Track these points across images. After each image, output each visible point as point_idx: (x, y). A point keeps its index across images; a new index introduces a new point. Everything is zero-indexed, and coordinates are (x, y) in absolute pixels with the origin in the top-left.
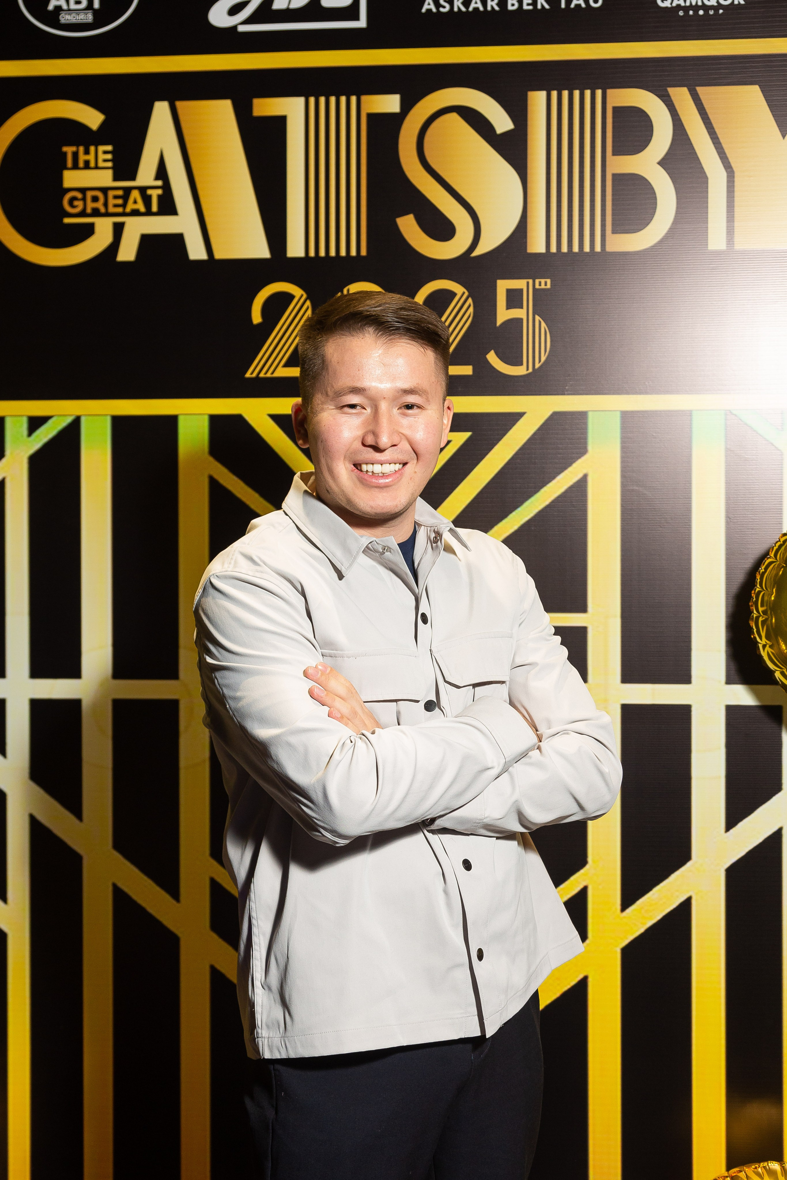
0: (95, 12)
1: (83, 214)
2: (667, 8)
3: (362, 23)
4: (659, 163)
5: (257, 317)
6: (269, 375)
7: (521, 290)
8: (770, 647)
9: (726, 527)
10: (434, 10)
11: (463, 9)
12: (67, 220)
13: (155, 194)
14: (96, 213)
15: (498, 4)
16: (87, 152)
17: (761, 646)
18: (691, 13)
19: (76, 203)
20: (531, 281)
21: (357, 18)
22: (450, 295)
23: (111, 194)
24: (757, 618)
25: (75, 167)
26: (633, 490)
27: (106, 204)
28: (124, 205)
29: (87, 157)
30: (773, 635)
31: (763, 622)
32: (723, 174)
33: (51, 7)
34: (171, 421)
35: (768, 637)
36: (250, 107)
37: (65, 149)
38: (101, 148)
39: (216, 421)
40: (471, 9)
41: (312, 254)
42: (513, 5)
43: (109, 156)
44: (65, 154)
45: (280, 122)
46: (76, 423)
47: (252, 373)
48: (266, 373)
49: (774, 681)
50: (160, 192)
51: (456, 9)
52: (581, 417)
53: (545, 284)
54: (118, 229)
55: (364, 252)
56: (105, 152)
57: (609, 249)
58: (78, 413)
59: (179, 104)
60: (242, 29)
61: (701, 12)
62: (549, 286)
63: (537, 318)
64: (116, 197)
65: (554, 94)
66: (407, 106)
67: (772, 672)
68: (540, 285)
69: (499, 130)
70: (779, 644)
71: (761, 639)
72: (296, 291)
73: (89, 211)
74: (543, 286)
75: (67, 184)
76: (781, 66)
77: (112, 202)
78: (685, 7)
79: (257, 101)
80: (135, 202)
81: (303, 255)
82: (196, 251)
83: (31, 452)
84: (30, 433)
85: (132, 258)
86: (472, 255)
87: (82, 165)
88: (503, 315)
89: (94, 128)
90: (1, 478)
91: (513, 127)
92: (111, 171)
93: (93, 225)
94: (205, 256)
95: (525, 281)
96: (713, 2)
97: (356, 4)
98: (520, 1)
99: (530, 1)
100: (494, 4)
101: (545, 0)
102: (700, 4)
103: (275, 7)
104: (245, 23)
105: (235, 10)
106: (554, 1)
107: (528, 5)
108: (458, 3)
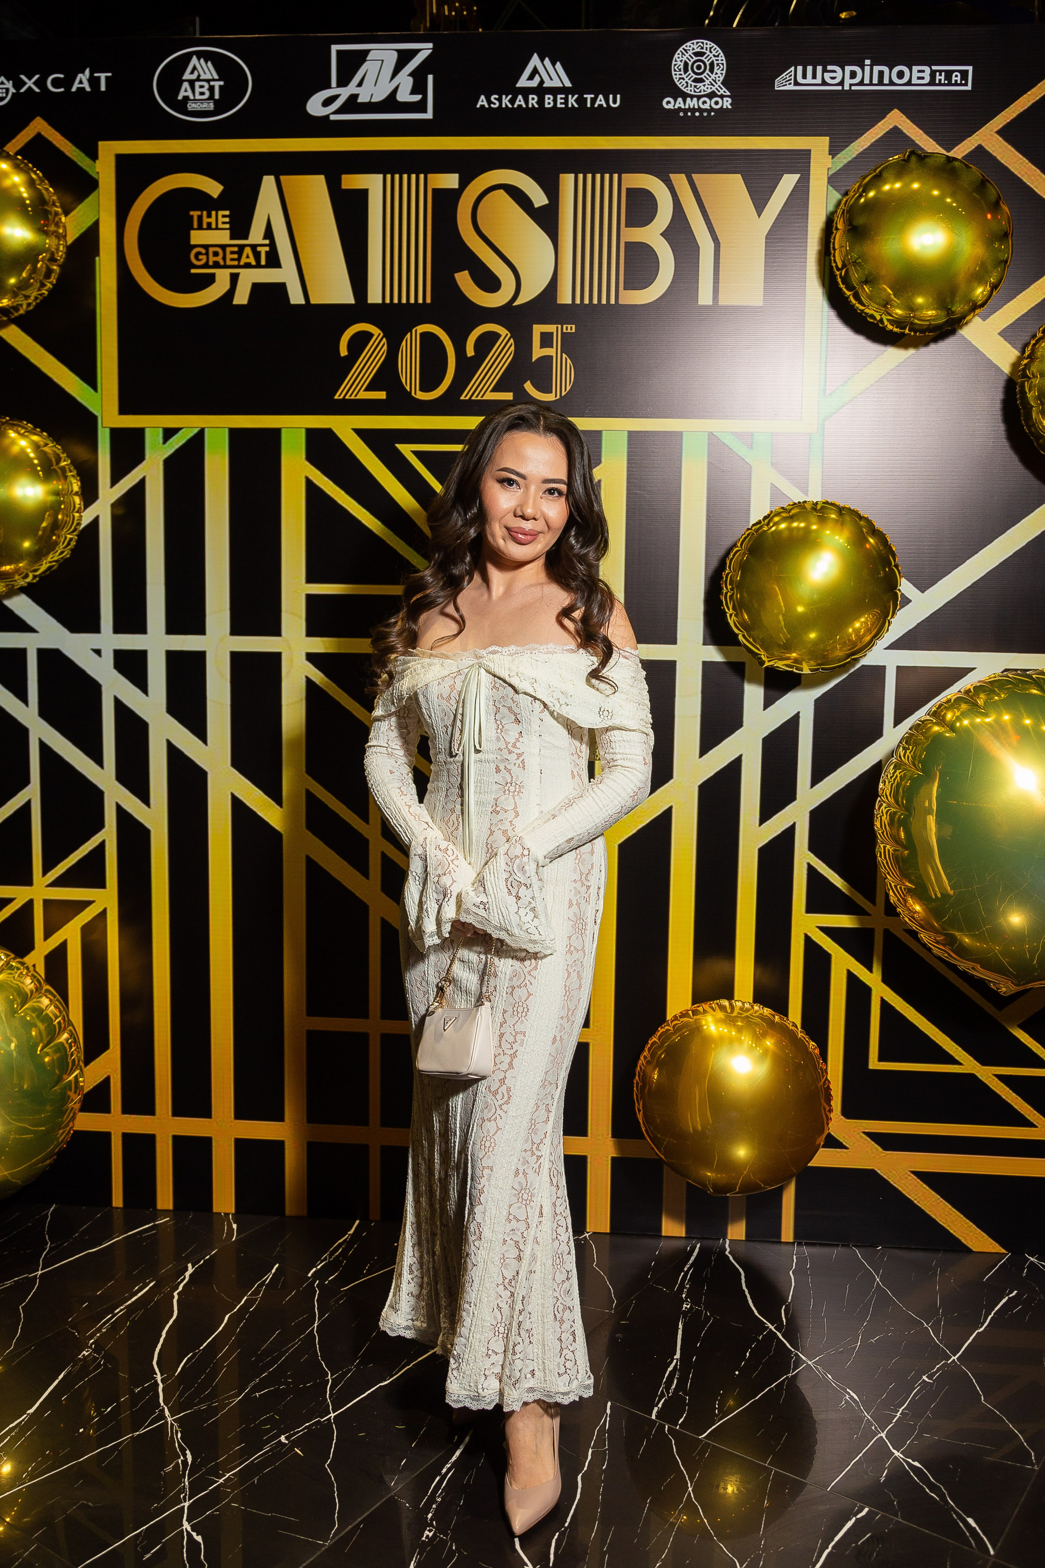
0: (216, 102)
1: (206, 266)
2: (670, 109)
3: (429, 115)
4: (661, 234)
5: (344, 352)
6: (353, 397)
7: (552, 333)
8: (736, 616)
10: (487, 106)
11: (510, 106)
12: (193, 271)
13: (263, 250)
14: (216, 265)
15: (537, 103)
16: (209, 216)
17: (728, 615)
18: (689, 114)
19: (200, 257)
20: (560, 326)
21: (425, 111)
22: (495, 336)
23: (228, 250)
24: (726, 593)
25: (200, 227)
26: (636, 494)
27: (224, 258)
28: (239, 259)
29: (209, 220)
30: (739, 607)
31: (731, 597)
32: (712, 245)
33: (180, 97)
34: (276, 434)
35: (734, 609)
36: (339, 181)
37: (192, 213)
38: (221, 213)
39: (311, 434)
40: (515, 106)
41: (388, 301)
42: (549, 103)
43: (227, 220)
44: (192, 217)
45: (364, 193)
46: (201, 434)
47: (339, 396)
48: (350, 396)
49: (739, 644)
50: (267, 249)
51: (504, 106)
52: (597, 435)
53: (571, 328)
54: (234, 278)
55: (428, 301)
56: (224, 216)
57: (620, 302)
58: (204, 426)
59: (282, 178)
60: (333, 117)
61: (697, 114)
62: (573, 331)
63: (564, 356)
64: (232, 253)
65: (581, 176)
66: (464, 183)
67: (737, 635)
68: (567, 329)
69: (536, 205)
70: (742, 615)
71: (729, 609)
72: (375, 331)
73: (211, 263)
74: (569, 331)
75: (193, 242)
76: (758, 159)
77: (229, 256)
78: (685, 109)
79: (344, 177)
80: (248, 257)
81: (380, 301)
82: (296, 297)
83: (166, 456)
84: (165, 441)
85: (245, 302)
86: (514, 304)
87: (205, 226)
88: (538, 352)
89: (215, 196)
90: (141, 477)
91: (547, 202)
92: (228, 232)
93: (213, 275)
94: (303, 302)
95: (555, 326)
96: (707, 106)
97: (424, 100)
98: (555, 101)
99: (563, 101)
100: (534, 102)
101: (575, 101)
102: (696, 107)
103: (360, 100)
104: (335, 112)
105: (327, 102)
106: (581, 101)
107: (561, 103)
108: (506, 101)
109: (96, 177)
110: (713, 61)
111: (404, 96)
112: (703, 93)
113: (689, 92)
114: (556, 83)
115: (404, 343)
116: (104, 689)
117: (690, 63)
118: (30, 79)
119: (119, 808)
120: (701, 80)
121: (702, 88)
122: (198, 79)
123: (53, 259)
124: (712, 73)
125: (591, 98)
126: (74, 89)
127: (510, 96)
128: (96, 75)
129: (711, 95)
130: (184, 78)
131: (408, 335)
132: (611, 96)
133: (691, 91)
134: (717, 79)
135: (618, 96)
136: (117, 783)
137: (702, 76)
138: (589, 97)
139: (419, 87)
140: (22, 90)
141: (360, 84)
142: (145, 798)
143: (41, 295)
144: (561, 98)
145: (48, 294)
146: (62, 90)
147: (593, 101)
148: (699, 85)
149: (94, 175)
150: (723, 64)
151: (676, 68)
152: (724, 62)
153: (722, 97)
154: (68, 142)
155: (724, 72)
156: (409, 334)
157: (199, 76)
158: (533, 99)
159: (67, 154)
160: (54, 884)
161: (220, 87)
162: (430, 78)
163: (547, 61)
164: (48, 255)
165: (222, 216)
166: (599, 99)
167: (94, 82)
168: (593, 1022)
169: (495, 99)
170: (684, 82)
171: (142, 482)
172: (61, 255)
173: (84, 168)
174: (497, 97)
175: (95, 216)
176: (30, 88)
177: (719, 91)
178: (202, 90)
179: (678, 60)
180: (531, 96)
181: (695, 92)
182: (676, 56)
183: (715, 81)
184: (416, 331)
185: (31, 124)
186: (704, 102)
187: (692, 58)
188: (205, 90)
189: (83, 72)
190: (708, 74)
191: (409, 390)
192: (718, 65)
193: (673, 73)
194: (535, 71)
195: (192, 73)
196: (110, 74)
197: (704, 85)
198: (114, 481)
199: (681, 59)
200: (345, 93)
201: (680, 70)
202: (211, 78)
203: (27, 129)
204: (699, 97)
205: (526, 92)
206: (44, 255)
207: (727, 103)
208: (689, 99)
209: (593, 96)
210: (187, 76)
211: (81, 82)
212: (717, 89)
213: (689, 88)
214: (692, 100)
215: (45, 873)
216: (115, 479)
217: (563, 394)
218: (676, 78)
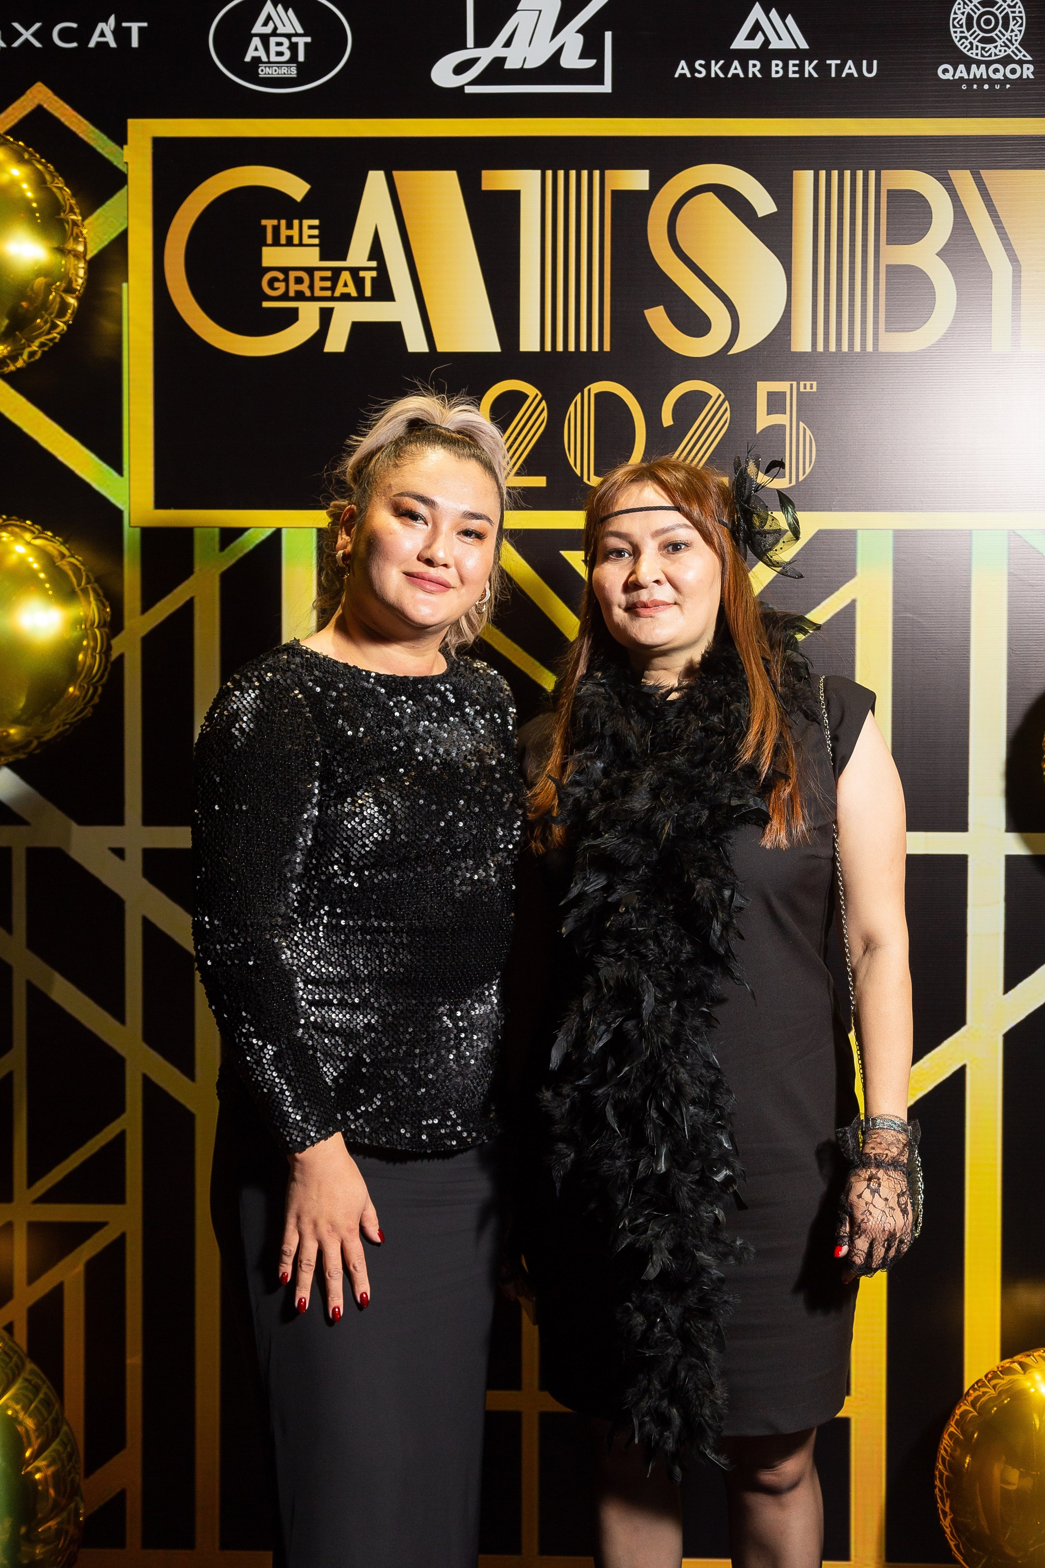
0: (300, 66)
1: (285, 297)
2: (949, 80)
3: (607, 88)
4: (937, 254)
7: (785, 393)
9: (1008, 659)
10: (689, 75)
11: (722, 75)
12: (266, 304)
13: (368, 276)
14: (300, 296)
15: (760, 71)
16: (290, 226)
18: (975, 87)
19: (276, 285)
20: (795, 383)
21: (601, 82)
22: (703, 398)
23: (318, 275)
25: (276, 243)
26: (906, 618)
27: (311, 287)
28: (333, 288)
29: (290, 233)
32: (1008, 267)
33: (248, 59)
36: (478, 180)
37: (264, 222)
38: (306, 223)
40: (730, 76)
41: (548, 348)
42: (777, 72)
43: (316, 232)
44: (265, 227)
45: (513, 197)
46: (276, 537)
50: (374, 274)
51: (713, 75)
52: (850, 536)
53: (810, 386)
54: (326, 316)
55: (607, 348)
56: (311, 227)
57: (881, 349)
58: (280, 525)
59: (396, 174)
60: (469, 90)
61: (986, 87)
62: (814, 390)
63: (802, 424)
64: (323, 279)
65: (823, 174)
66: (657, 183)
68: (805, 388)
69: (761, 214)
72: (530, 390)
73: (292, 294)
74: (808, 390)
75: (265, 263)
77: (318, 284)
78: (969, 80)
79: (485, 173)
80: (346, 285)
81: (537, 349)
82: (416, 343)
83: (224, 568)
84: (222, 547)
85: (342, 349)
86: (729, 353)
87: (283, 240)
88: (763, 420)
89: (298, 197)
90: (188, 598)
91: (776, 210)
92: (317, 249)
93: (296, 310)
94: (425, 349)
95: (788, 384)
96: (999, 76)
97: (600, 66)
98: (785, 68)
99: (796, 69)
100: (756, 70)
101: (814, 68)
102: (985, 77)
103: (507, 66)
104: (471, 83)
105: (461, 68)
106: (823, 69)
107: (794, 72)
108: (715, 68)
109: (124, 170)
110: (1007, 13)
111: (571, 60)
112: (993, 58)
113: (974, 56)
114: (787, 44)
115: (572, 408)
116: (128, 906)
117: (975, 17)
118: (27, 29)
119: (147, 1083)
120: (991, 40)
121: (993, 50)
122: (274, 33)
123: (69, 290)
124: (1007, 31)
125: (837, 65)
126: (92, 44)
127: (722, 62)
128: (124, 24)
129: (1006, 61)
130: (254, 31)
131: (578, 397)
132: (865, 62)
133: (977, 54)
134: (1014, 38)
135: (875, 62)
136: (144, 1046)
137: (993, 34)
138: (833, 63)
139: (591, 49)
140: (16, 44)
141: (508, 44)
142: (187, 1067)
143: (51, 340)
144: (794, 65)
145: (61, 339)
146: (75, 45)
147: (840, 68)
148: (988, 46)
149: (121, 167)
150: (1021, 18)
151: (955, 22)
152: (1023, 15)
153: (1021, 63)
154: (82, 119)
155: (1023, 29)
156: (579, 395)
157: (276, 28)
158: (754, 66)
159: (81, 135)
160: (48, 1198)
161: (306, 44)
162: (608, 35)
163: (774, 14)
164: (64, 285)
165: (309, 227)
166: (847, 67)
167: (122, 34)
168: (856, 1386)
169: (701, 65)
170: (967, 43)
171: (190, 604)
172: (79, 283)
173: (106, 156)
174: (703, 62)
175: (122, 225)
176: (27, 41)
177: (1017, 55)
178: (279, 49)
179: (957, 11)
180: (751, 62)
181: (982, 56)
182: (956, 6)
183: (1010, 41)
184: (589, 390)
185: (28, 92)
186: (996, 71)
187: (979, 9)
188: (284, 49)
189: (106, 21)
190: (1000, 31)
191: (579, 475)
192: (1014, 18)
193: (952, 30)
194: (757, 28)
195: (265, 24)
196: (145, 24)
197: (996, 47)
198: (148, 603)
199: (962, 10)
200: (486, 55)
201: (961, 26)
202: (294, 32)
203: (23, 98)
204: (988, 64)
205: (744, 56)
206: (58, 284)
207: (1028, 72)
208: (974, 67)
209: (839, 62)
210: (258, 28)
211: (102, 34)
212: (1013, 52)
213: (974, 51)
214: (978, 68)
215: (31, 1182)
216: (148, 602)
217: (801, 478)
218: (955, 37)
